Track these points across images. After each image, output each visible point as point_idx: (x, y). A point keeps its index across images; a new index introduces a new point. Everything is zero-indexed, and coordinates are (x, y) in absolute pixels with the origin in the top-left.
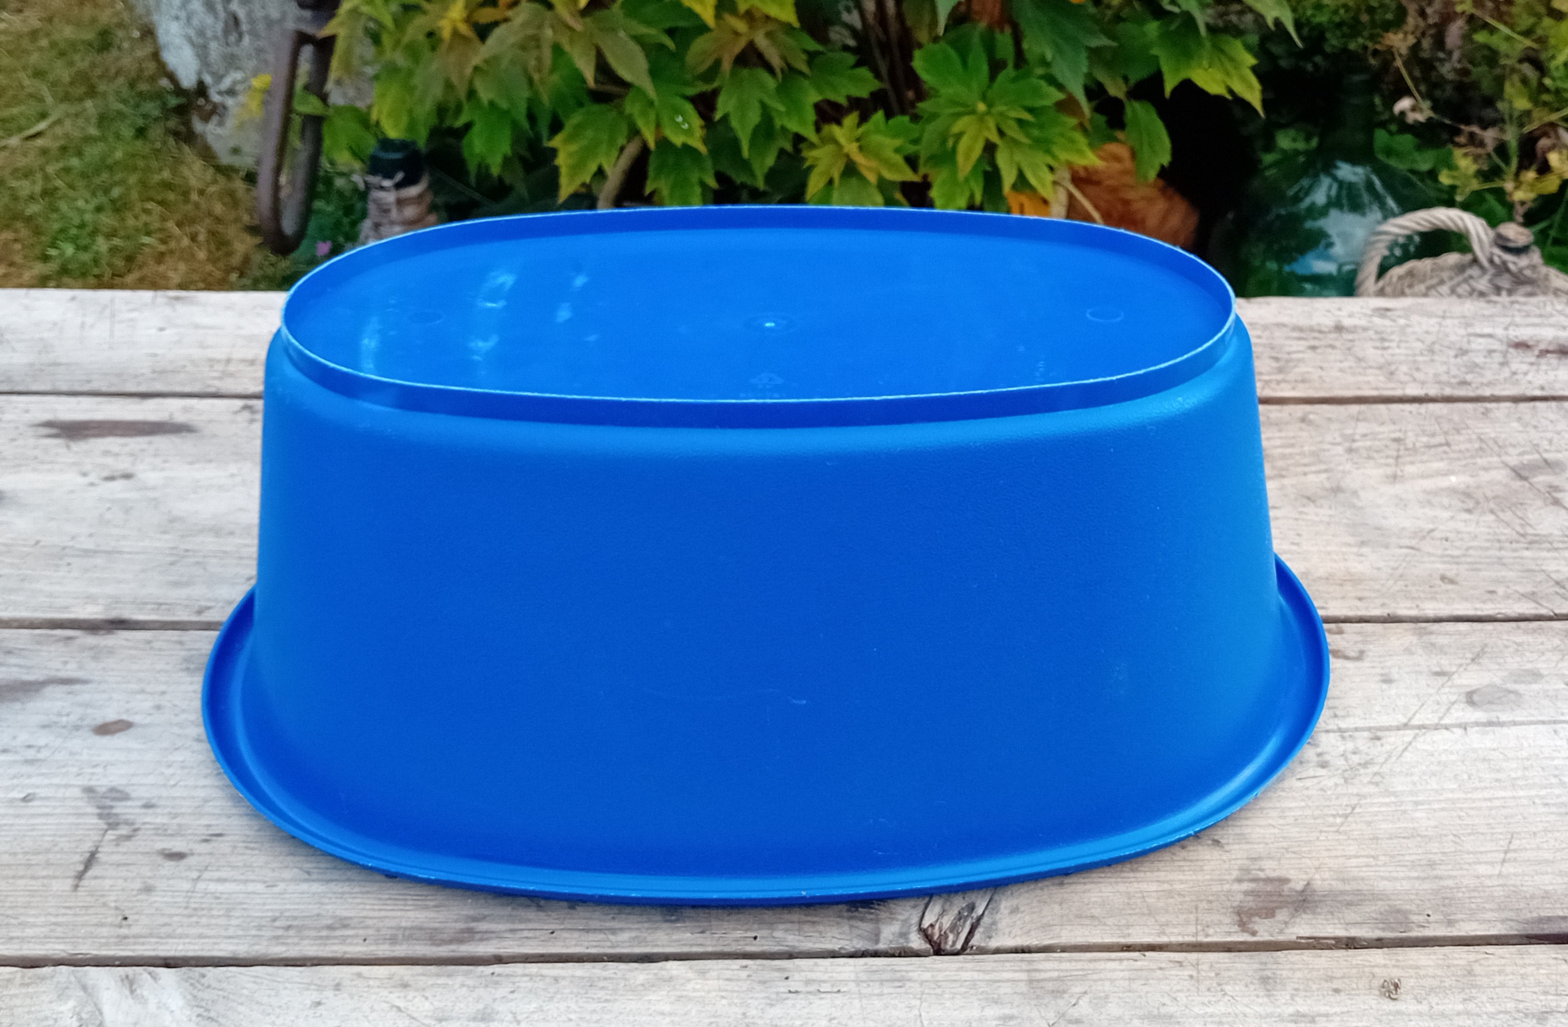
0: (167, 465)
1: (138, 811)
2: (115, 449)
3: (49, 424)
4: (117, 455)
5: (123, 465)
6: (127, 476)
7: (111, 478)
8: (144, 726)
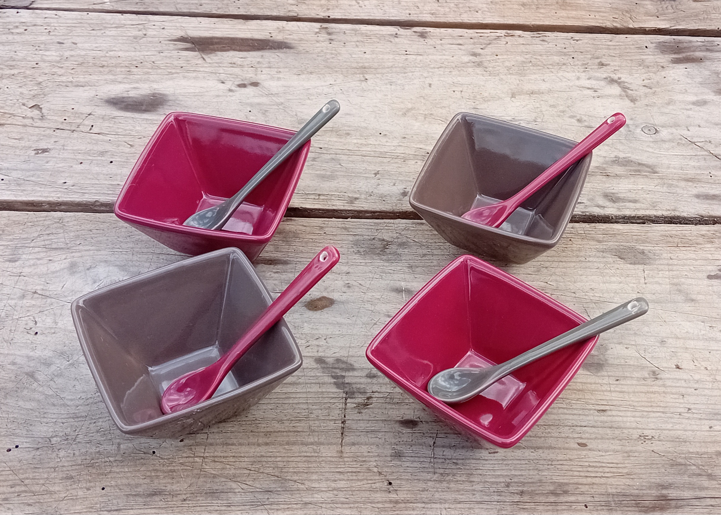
0: (281, 75)
1: (363, 380)
2: (239, 61)
3: (183, 39)
4: (241, 66)
5: (249, 75)
6: (255, 84)
7: (243, 86)
8: (343, 303)
